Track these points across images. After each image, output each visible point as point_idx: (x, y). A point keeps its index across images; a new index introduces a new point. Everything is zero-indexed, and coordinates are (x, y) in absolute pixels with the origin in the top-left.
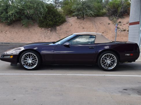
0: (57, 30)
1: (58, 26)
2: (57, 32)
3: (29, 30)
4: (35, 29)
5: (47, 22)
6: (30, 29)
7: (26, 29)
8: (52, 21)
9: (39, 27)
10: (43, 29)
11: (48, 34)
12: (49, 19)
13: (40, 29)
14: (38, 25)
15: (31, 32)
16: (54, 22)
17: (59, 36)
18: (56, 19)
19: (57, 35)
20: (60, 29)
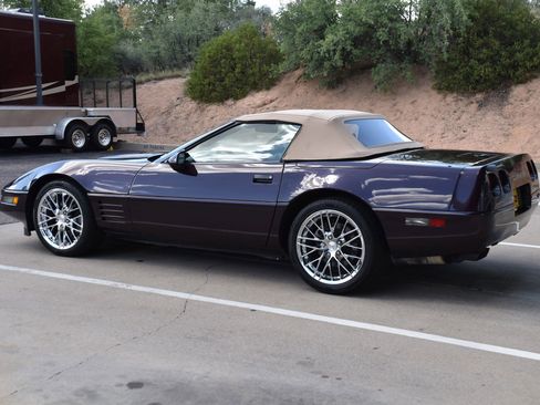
0: (511, 100)
1: (521, 82)
2: (508, 109)
3: (395, 105)
4: (419, 100)
5: (471, 67)
6: (398, 99)
7: (385, 100)
8: (494, 62)
9: (434, 93)
10: (450, 98)
11: (464, 117)
12: (481, 56)
13: (440, 96)
14: (431, 84)
15: (398, 110)
16: (504, 66)
17: (506, 127)
18: (512, 55)
19: (503, 121)
20: (524, 95)
